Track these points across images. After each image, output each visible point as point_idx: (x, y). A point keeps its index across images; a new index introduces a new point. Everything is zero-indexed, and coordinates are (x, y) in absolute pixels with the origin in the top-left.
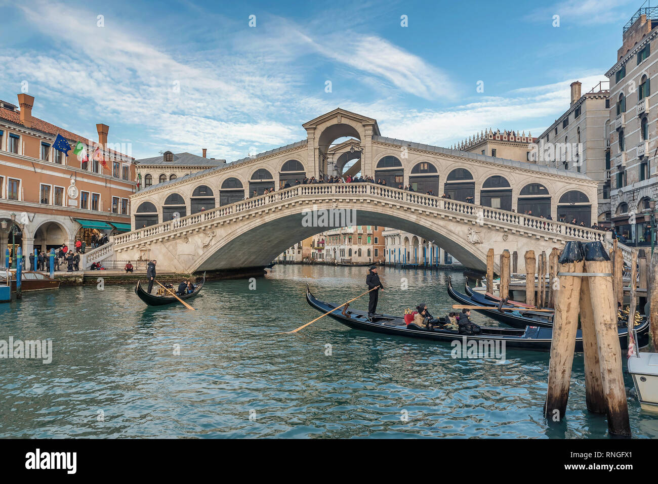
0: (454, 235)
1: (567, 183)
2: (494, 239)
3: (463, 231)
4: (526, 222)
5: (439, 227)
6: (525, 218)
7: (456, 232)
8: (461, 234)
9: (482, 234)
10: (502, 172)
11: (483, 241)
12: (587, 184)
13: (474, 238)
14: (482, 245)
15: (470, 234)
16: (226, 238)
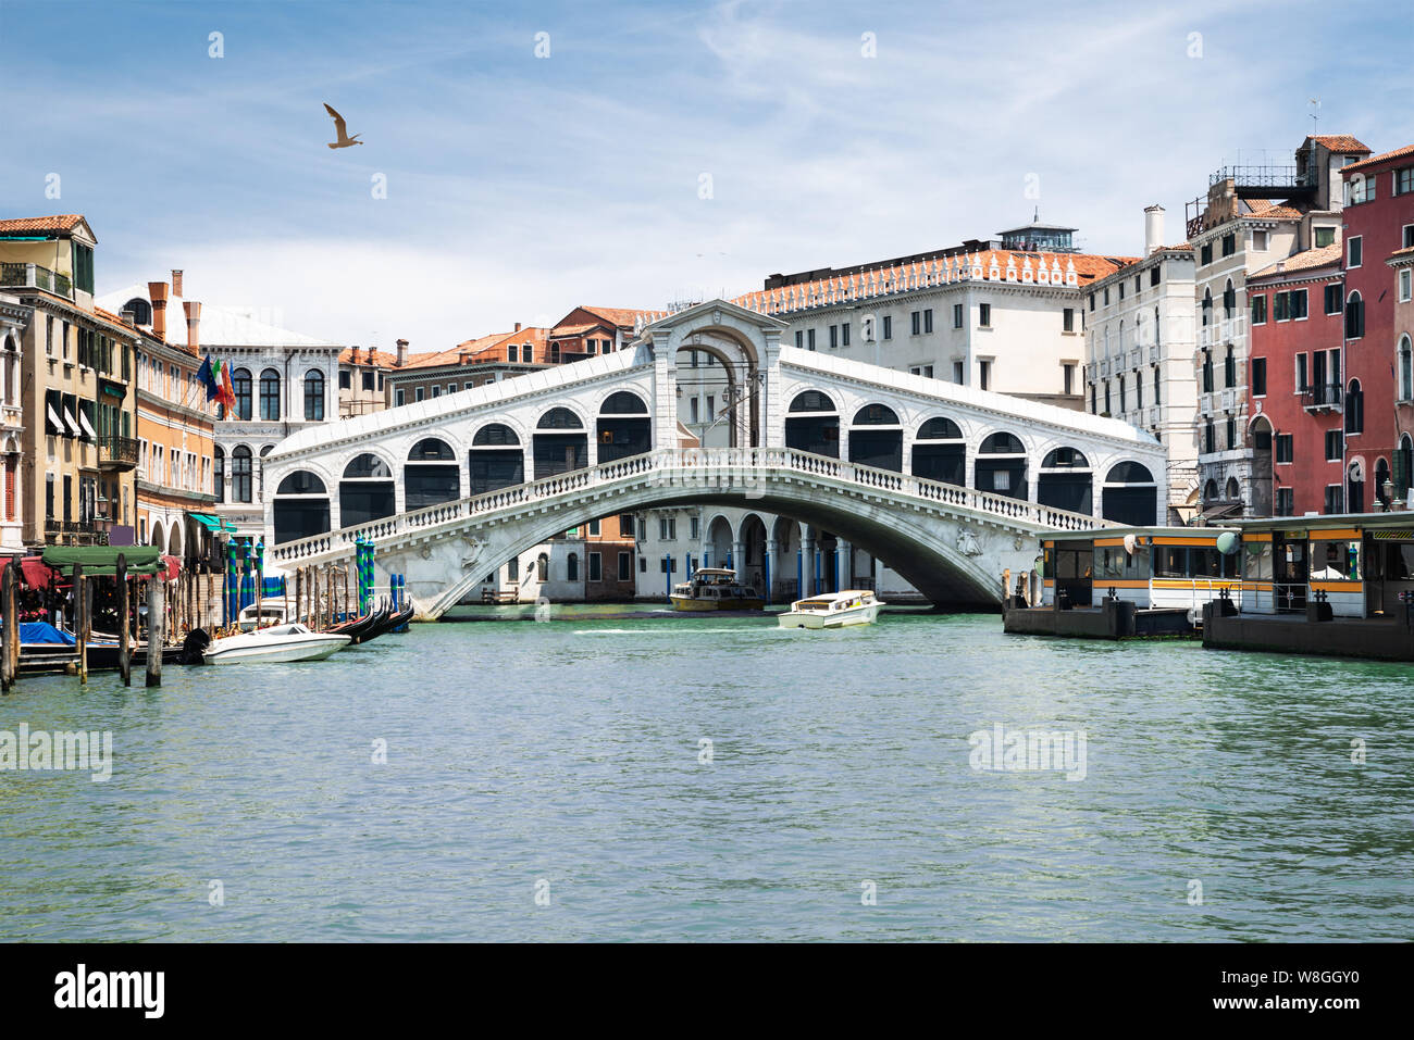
0: (935, 541)
1: (1118, 448)
2: (1000, 547)
3: (949, 534)
4: (1052, 519)
5: (909, 527)
6: (1049, 513)
7: (939, 535)
8: (947, 538)
9: (981, 539)
10: (1011, 426)
11: (984, 550)
12: (1149, 452)
13: (969, 545)
14: (982, 558)
15: (962, 539)
16: (512, 548)
